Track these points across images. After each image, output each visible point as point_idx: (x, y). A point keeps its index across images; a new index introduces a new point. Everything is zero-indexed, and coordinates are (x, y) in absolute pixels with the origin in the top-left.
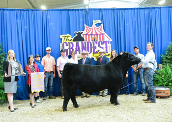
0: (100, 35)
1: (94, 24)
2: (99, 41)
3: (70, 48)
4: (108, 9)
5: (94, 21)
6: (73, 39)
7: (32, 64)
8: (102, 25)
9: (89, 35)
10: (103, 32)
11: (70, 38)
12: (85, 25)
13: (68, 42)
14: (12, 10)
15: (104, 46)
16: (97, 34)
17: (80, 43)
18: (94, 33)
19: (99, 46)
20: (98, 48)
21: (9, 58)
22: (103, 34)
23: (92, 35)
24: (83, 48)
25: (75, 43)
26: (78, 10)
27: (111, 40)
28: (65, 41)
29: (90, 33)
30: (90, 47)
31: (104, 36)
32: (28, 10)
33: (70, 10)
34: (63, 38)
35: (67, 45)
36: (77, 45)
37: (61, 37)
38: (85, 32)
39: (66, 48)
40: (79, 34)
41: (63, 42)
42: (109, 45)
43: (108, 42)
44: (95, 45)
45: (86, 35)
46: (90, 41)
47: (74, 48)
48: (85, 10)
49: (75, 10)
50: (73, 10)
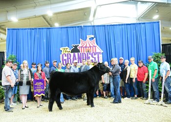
0: (93, 47)
1: (88, 38)
2: (92, 52)
3: (68, 59)
4: (100, 26)
5: (88, 36)
6: (70, 51)
7: (40, 72)
8: (95, 39)
9: (84, 48)
10: (96, 45)
11: (68, 50)
12: (81, 39)
13: (66, 53)
14: (24, 29)
15: (96, 56)
16: (90, 47)
17: (76, 54)
18: (88, 46)
19: (92, 57)
20: (91, 58)
21: (24, 67)
22: (95, 47)
23: (86, 47)
24: (79, 58)
25: (72, 54)
26: (75, 27)
27: (102, 52)
28: (64, 53)
29: (84, 46)
30: (84, 57)
31: (96, 48)
32: (36, 29)
33: (69, 27)
34: (63, 50)
35: (66, 56)
36: (74, 56)
37: (61, 49)
38: (80, 45)
39: (65, 58)
40: (76, 47)
41: (62, 53)
42: (101, 56)
43: (100, 53)
44: (89, 55)
45: (81, 47)
46: (85, 52)
47: (72, 58)
48: (81, 27)
49: (73, 27)
50: (71, 27)
